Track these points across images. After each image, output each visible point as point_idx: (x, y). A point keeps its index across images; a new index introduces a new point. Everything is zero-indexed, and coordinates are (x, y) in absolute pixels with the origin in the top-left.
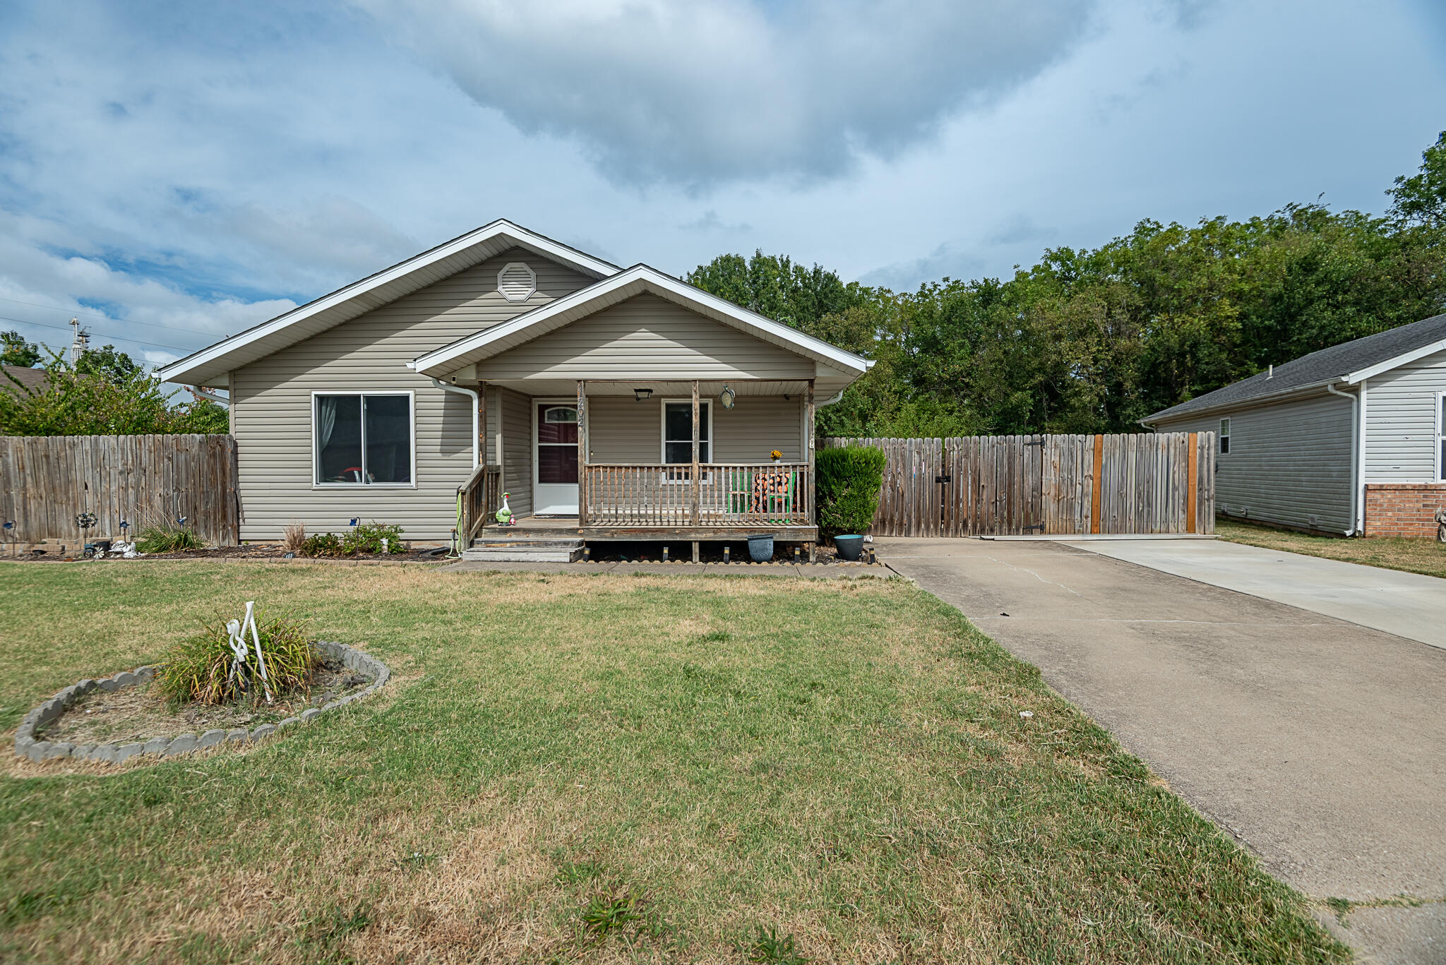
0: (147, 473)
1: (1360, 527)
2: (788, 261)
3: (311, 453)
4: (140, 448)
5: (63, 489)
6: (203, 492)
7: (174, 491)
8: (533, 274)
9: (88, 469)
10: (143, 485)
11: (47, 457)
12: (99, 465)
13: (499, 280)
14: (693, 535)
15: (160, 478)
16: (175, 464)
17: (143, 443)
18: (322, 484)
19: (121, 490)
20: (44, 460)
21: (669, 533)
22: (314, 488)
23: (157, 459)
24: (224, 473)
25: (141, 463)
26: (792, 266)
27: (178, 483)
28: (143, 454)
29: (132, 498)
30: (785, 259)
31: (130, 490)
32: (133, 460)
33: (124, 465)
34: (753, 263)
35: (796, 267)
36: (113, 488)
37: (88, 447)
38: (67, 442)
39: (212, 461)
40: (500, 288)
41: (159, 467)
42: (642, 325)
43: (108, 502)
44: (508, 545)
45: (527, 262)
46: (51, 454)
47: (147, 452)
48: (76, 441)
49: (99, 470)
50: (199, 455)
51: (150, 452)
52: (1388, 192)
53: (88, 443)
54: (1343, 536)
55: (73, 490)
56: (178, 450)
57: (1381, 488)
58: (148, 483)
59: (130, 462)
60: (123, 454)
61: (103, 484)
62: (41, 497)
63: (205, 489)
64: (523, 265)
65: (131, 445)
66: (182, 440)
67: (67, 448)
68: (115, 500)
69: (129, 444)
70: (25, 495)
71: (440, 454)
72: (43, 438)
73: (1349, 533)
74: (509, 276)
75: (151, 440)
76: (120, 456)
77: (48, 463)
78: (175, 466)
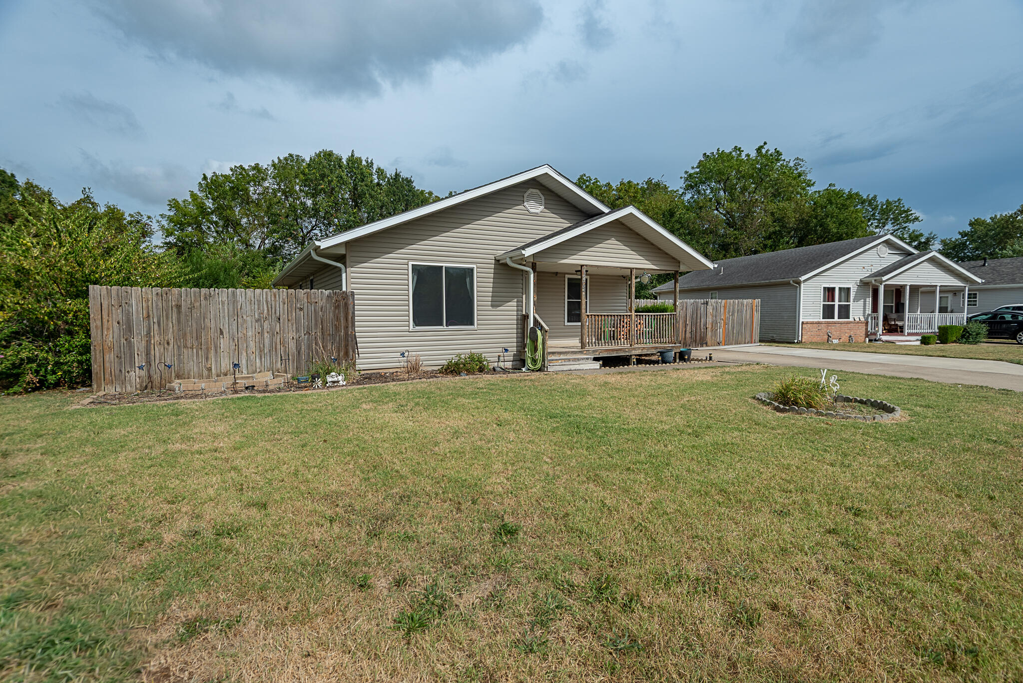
0: (281, 320)
1: (800, 339)
2: (372, 163)
3: (409, 306)
4: (275, 301)
5: (195, 335)
6: (329, 335)
7: (305, 335)
8: (543, 198)
9: (224, 317)
10: (278, 330)
11: (179, 307)
12: (236, 314)
13: (525, 199)
14: (633, 352)
15: (292, 325)
16: (306, 313)
17: (277, 296)
18: (417, 328)
19: (257, 335)
20: (175, 309)
21: (624, 351)
22: (411, 330)
23: (290, 309)
24: (347, 320)
25: (275, 313)
26: (375, 167)
27: (308, 328)
28: (278, 306)
29: (267, 341)
30: (369, 161)
31: (266, 334)
32: (268, 310)
33: (260, 314)
34: (349, 160)
35: (379, 169)
36: (250, 334)
37: (225, 298)
38: (202, 294)
39: (337, 311)
40: (525, 204)
41: (292, 316)
42: (613, 236)
43: (245, 345)
44: (560, 361)
45: (539, 190)
46: (183, 303)
47: (281, 304)
48: (212, 293)
49: (236, 318)
50: (326, 306)
51: (284, 303)
52: (681, 178)
53: (225, 295)
54: (794, 343)
55: (205, 336)
56: (308, 302)
57: (807, 323)
58: (282, 328)
59: (266, 311)
60: (259, 305)
61: (240, 329)
62: (168, 343)
63: (331, 333)
64: (537, 191)
65: (266, 298)
66: (312, 295)
67: (202, 298)
68: (252, 344)
69: (264, 297)
70: (148, 342)
71: (491, 307)
72: (176, 290)
73: (796, 341)
74: (532, 197)
75: (285, 294)
76: (256, 306)
77: (179, 312)
78: (306, 316)
